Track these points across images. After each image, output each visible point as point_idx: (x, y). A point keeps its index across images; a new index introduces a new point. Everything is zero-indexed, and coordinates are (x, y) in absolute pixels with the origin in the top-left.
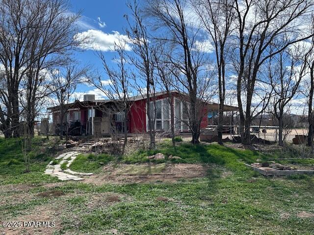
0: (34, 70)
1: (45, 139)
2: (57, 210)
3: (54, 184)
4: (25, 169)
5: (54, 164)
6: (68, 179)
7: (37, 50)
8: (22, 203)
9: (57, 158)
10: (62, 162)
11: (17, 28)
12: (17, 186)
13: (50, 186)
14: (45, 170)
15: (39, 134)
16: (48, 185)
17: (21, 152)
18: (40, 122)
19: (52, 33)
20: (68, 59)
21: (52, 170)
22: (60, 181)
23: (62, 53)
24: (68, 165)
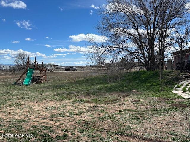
0: (164, 30)
1: (171, 72)
2: (185, 116)
3: (180, 100)
4: (160, 89)
5: (178, 87)
6: (189, 98)
7: (166, 17)
8: (162, 109)
9: (179, 84)
10: (183, 87)
11: (154, 6)
12: (158, 98)
13: (177, 100)
14: (172, 91)
15: (166, 69)
16: (176, 100)
17: (157, 79)
18: (167, 62)
19: (175, 5)
20: (186, 20)
21: (177, 91)
22: (184, 98)
23: (181, 17)
24: (187, 89)
